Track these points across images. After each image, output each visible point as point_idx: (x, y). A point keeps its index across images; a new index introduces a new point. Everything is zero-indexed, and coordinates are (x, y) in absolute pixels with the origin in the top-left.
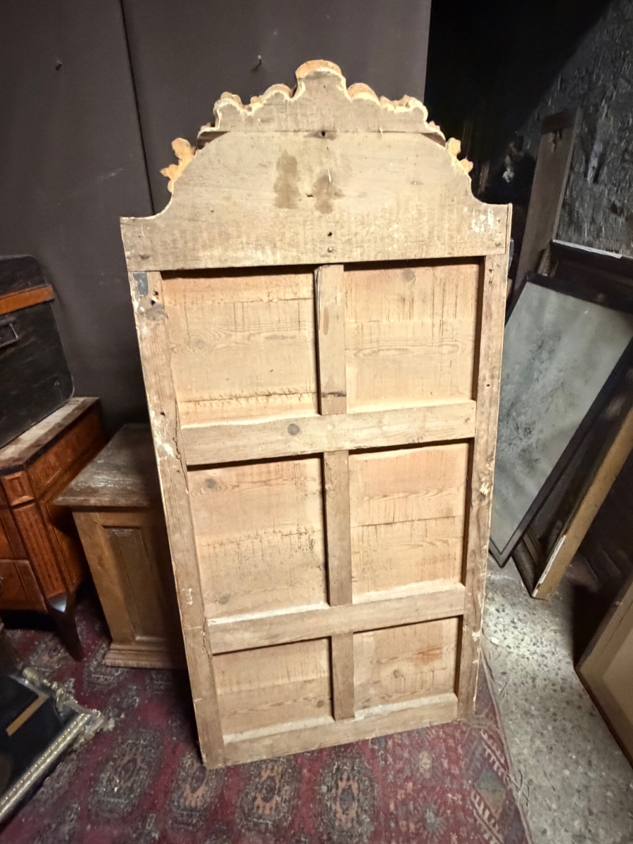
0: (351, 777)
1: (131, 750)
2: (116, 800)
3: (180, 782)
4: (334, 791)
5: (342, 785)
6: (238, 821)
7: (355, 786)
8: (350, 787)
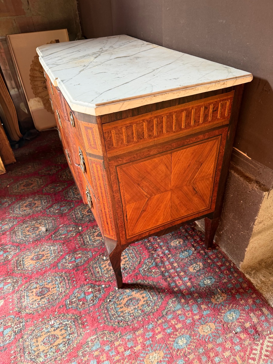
0: (65, 336)
3: (34, 251)
4: (52, 329)
7: (60, 341)
8: (58, 338)
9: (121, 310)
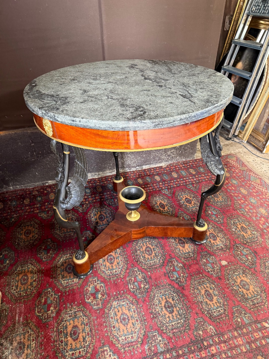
0: (241, 223)
1: (143, 244)
2: (153, 261)
3: (175, 247)
4: (238, 229)
5: (239, 226)
6: (210, 249)
7: (244, 225)
8: (242, 226)
9: (221, 200)
